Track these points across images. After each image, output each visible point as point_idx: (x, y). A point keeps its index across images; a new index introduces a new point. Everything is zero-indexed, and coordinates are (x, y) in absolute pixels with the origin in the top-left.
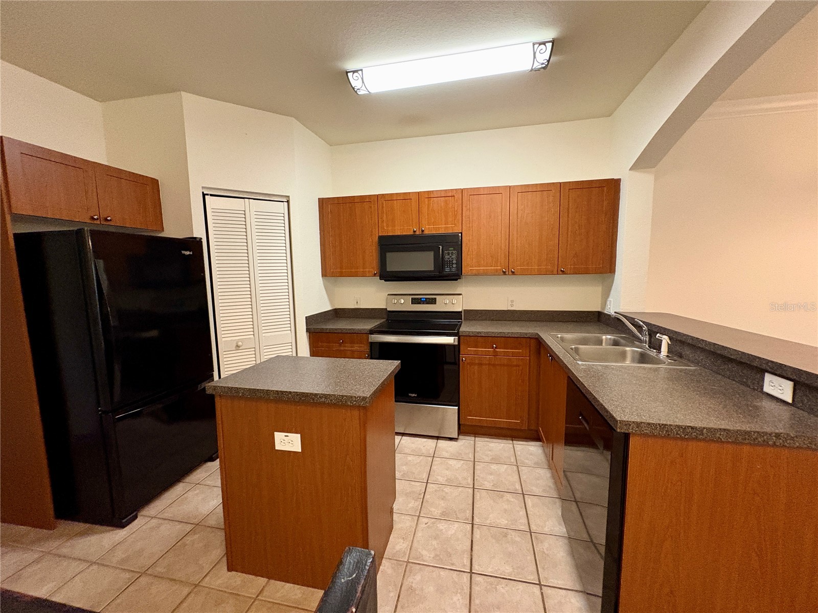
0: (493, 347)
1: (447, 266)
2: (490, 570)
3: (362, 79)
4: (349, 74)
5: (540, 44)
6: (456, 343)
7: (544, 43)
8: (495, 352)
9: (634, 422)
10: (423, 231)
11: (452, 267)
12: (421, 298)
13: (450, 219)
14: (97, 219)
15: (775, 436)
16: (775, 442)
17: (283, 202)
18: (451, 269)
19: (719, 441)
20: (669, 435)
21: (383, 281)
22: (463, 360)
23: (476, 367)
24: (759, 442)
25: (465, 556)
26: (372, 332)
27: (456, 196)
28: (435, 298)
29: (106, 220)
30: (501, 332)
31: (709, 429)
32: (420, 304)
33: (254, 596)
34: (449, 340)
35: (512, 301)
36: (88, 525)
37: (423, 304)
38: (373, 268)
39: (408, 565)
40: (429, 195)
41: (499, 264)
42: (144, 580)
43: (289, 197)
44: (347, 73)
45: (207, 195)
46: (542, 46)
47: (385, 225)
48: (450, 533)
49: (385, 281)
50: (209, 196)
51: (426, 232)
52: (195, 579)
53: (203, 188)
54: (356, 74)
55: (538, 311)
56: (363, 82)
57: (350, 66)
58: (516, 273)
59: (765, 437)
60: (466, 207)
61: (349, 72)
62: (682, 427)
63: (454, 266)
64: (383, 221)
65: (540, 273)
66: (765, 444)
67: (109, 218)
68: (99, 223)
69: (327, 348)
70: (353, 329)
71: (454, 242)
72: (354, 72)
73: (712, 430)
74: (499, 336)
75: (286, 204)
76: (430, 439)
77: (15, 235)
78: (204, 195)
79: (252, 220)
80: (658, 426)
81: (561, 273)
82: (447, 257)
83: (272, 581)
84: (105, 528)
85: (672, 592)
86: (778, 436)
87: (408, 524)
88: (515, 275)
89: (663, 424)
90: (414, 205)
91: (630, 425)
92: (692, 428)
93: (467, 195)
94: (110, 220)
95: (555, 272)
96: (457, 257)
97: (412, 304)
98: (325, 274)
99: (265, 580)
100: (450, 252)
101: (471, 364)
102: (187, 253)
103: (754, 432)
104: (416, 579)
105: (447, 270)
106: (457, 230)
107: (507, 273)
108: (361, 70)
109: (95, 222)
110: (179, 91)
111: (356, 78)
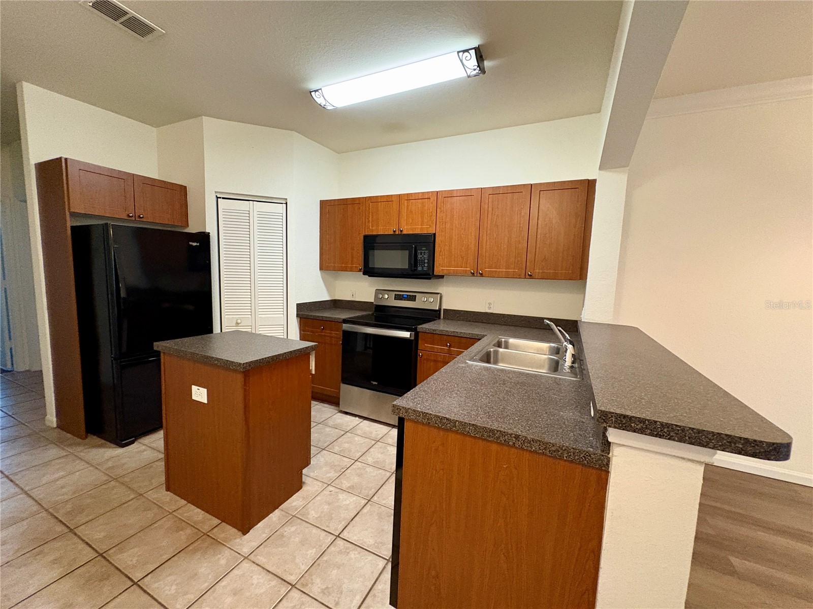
0: (447, 345)
1: (420, 264)
2: (355, 538)
3: (323, 96)
4: (312, 93)
5: (464, 51)
6: (413, 338)
7: (467, 51)
8: (449, 350)
9: (403, 407)
10: (401, 231)
11: (424, 266)
12: (403, 295)
13: (425, 221)
14: (132, 216)
15: (515, 438)
16: (514, 443)
17: (282, 203)
18: (423, 268)
19: (468, 435)
20: (429, 423)
21: (367, 276)
22: (419, 355)
23: (432, 364)
24: (501, 441)
25: (343, 523)
26: (345, 321)
27: (431, 199)
28: (416, 296)
29: (139, 217)
30: (454, 332)
31: (461, 422)
32: (402, 300)
33: (171, 511)
34: (406, 334)
35: (490, 304)
36: (103, 441)
37: (405, 300)
38: (359, 265)
39: (293, 518)
40: (408, 197)
41: (468, 265)
42: (113, 483)
43: (287, 199)
44: (311, 92)
45: (220, 198)
46: (466, 54)
47: (370, 224)
48: (344, 503)
49: (369, 276)
50: (221, 199)
51: (405, 232)
52: (141, 491)
53: (216, 192)
54: (317, 93)
55: (515, 315)
56: (325, 100)
57: (313, 86)
58: (484, 274)
59: (506, 437)
60: (440, 208)
61: (312, 91)
62: (439, 417)
63: (426, 265)
64: (369, 222)
65: (508, 276)
66: (506, 443)
67: (142, 216)
68: (134, 219)
69: (311, 332)
70: (331, 318)
71: (427, 242)
72: (315, 91)
73: (463, 424)
74: (452, 335)
75: (285, 205)
76: (386, 426)
77: (72, 227)
78: (218, 198)
79: (255, 218)
80: (421, 413)
81: (528, 277)
82: (419, 256)
83: (189, 504)
84: (112, 445)
85: (437, 577)
86: (517, 437)
87: (316, 488)
88: (483, 276)
89: (425, 413)
90: (395, 206)
91: (401, 410)
92: (447, 419)
93: (442, 197)
94: (143, 217)
95: (523, 276)
96: (429, 256)
97: (395, 299)
98: (321, 269)
99: (186, 502)
100: (423, 252)
101: (428, 360)
102: (194, 244)
103: (498, 431)
104: (289, 530)
105: (420, 269)
106: (431, 231)
107: (476, 275)
108: (321, 89)
109: (131, 219)
110: (201, 116)
111: (319, 96)
